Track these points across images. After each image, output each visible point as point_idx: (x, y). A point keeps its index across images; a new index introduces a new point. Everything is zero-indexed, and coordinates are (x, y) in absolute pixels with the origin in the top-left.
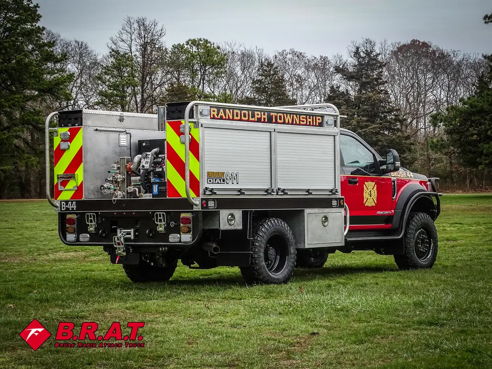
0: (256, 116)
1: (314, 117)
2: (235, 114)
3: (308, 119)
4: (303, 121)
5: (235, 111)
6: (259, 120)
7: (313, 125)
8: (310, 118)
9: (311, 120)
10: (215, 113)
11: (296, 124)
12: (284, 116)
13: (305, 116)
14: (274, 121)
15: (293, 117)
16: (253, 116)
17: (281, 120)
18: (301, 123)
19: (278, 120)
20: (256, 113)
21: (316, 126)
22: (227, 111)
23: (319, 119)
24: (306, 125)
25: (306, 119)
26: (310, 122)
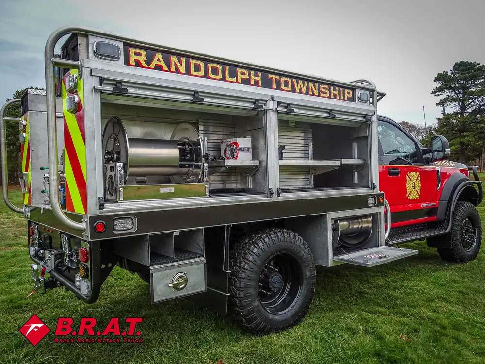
0: (239, 74)
1: (342, 90)
2: (193, 66)
3: (332, 91)
4: (325, 93)
5: (193, 62)
6: (246, 82)
7: (340, 99)
8: (335, 90)
9: (337, 93)
10: (142, 59)
11: (313, 94)
12: (292, 82)
13: (327, 87)
14: (274, 86)
15: (308, 85)
16: (233, 74)
17: (288, 87)
18: (322, 94)
19: (283, 87)
20: (239, 70)
21: (344, 100)
22: (174, 59)
23: (348, 93)
24: (330, 97)
25: (330, 90)
26: (335, 95)
